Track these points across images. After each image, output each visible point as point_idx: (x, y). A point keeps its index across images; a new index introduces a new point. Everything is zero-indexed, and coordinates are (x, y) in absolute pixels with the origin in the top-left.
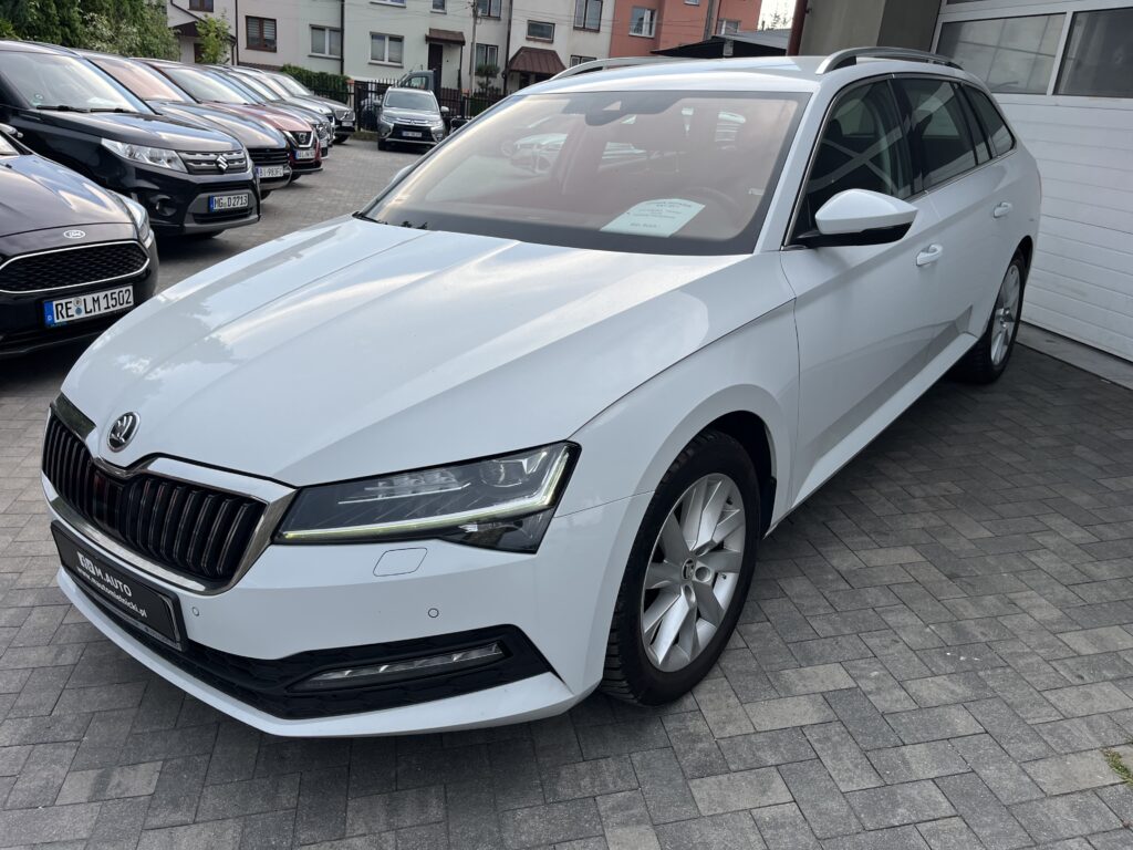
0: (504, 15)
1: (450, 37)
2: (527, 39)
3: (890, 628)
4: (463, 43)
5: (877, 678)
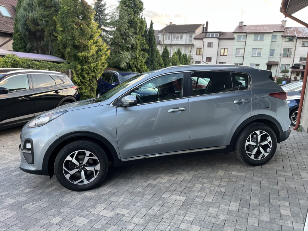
0: (292, 56)
1: (274, 63)
2: (299, 62)
4: (278, 64)
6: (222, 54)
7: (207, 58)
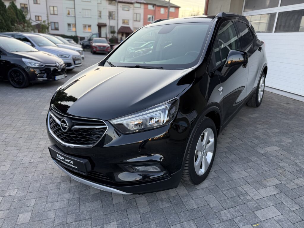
0: (116, 18)
1: (103, 24)
2: (122, 24)
3: (282, 167)
4: (106, 26)
5: (285, 180)
6: (52, 12)
7: (36, 16)
